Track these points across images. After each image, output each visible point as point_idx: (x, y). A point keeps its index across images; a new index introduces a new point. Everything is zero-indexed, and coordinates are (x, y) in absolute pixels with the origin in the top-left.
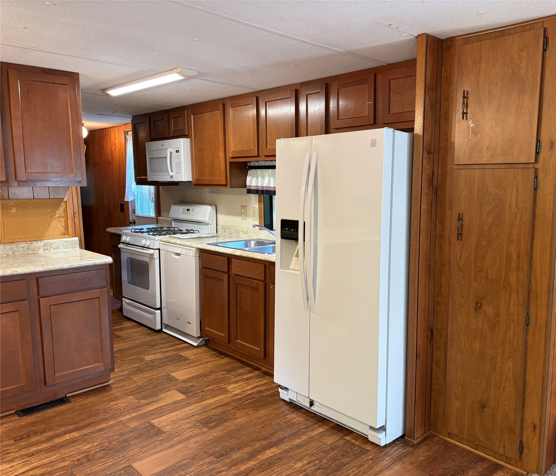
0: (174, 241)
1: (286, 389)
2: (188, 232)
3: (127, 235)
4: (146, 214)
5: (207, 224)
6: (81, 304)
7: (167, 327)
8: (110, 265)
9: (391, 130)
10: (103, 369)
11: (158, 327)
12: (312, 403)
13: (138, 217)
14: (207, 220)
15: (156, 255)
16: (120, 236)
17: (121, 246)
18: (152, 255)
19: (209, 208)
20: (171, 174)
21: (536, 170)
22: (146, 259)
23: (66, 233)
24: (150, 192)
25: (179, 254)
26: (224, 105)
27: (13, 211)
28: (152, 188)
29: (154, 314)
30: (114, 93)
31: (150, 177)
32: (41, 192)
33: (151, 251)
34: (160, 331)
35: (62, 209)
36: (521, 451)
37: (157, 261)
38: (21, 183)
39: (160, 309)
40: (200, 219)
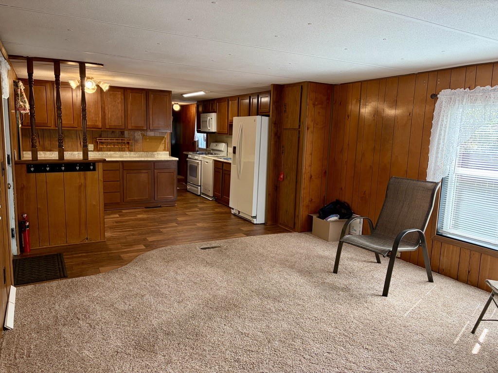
0: (208, 157)
1: (233, 209)
2: (215, 154)
3: (190, 155)
4: (203, 147)
5: (223, 151)
6: (167, 174)
7: (203, 194)
8: (178, 161)
9: (260, 116)
10: (173, 198)
11: (199, 194)
12: (239, 213)
13: (200, 148)
14: (223, 150)
15: (200, 163)
16: (188, 155)
17: (188, 159)
18: (198, 163)
19: (224, 144)
20: (209, 128)
21: (299, 131)
22: (196, 165)
23: (164, 150)
24: (204, 136)
25: (207, 162)
26: (228, 100)
27: (148, 140)
28: (205, 135)
29: (197, 188)
30: (185, 96)
31: (202, 130)
32: (158, 134)
33: (198, 161)
34: (200, 196)
35: (164, 140)
36: (294, 225)
37: (200, 166)
38: (151, 130)
39: (200, 186)
40: (220, 149)
